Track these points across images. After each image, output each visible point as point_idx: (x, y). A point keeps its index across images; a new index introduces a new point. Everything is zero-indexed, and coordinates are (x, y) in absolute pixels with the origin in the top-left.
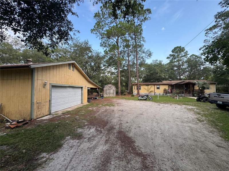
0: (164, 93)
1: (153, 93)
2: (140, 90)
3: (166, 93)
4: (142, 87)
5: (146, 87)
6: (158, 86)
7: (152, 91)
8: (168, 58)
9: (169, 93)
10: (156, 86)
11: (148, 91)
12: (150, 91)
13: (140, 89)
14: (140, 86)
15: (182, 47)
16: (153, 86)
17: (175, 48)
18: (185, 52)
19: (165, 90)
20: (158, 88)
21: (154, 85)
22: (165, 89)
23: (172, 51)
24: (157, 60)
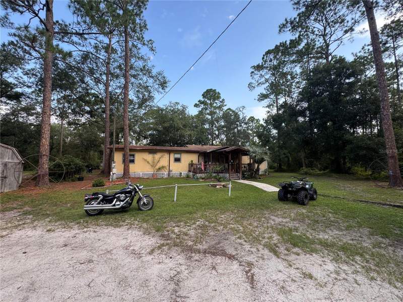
0: (190, 171)
1: (166, 173)
2: (131, 166)
3: (195, 172)
4: (138, 157)
5: (149, 157)
6: (177, 156)
7: (163, 167)
8: (196, 105)
9: (201, 172)
10: (173, 156)
11: (153, 166)
12: (157, 167)
13: (133, 161)
14: (132, 153)
15: (217, 91)
16: (166, 156)
17: (207, 90)
18: (221, 100)
19: (191, 165)
20: (177, 160)
21: (169, 152)
22: (192, 161)
23: (203, 95)
24: (177, 103)
